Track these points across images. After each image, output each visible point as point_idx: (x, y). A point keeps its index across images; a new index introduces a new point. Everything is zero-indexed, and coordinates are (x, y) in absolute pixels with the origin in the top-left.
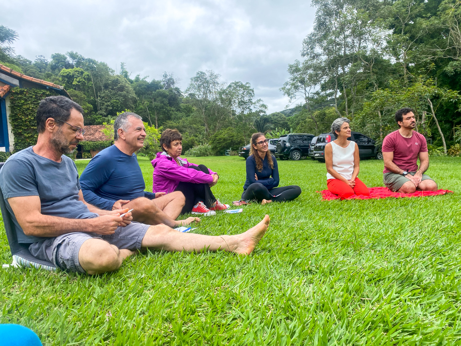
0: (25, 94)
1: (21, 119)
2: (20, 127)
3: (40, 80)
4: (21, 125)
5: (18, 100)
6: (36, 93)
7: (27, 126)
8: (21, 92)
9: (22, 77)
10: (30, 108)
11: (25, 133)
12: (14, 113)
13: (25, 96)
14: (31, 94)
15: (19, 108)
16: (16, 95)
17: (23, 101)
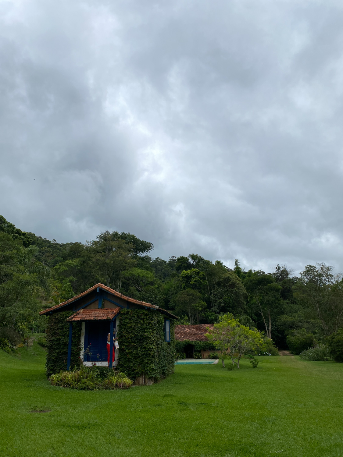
0: (130, 314)
1: (125, 336)
2: (123, 343)
3: (142, 302)
4: (125, 342)
5: (124, 320)
6: (138, 313)
7: (129, 343)
8: (127, 313)
9: (129, 300)
10: (133, 327)
11: (127, 349)
12: (120, 331)
13: (130, 316)
14: (134, 314)
15: (124, 327)
16: (124, 315)
17: (128, 321)
